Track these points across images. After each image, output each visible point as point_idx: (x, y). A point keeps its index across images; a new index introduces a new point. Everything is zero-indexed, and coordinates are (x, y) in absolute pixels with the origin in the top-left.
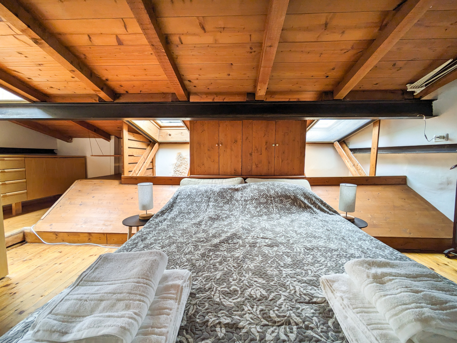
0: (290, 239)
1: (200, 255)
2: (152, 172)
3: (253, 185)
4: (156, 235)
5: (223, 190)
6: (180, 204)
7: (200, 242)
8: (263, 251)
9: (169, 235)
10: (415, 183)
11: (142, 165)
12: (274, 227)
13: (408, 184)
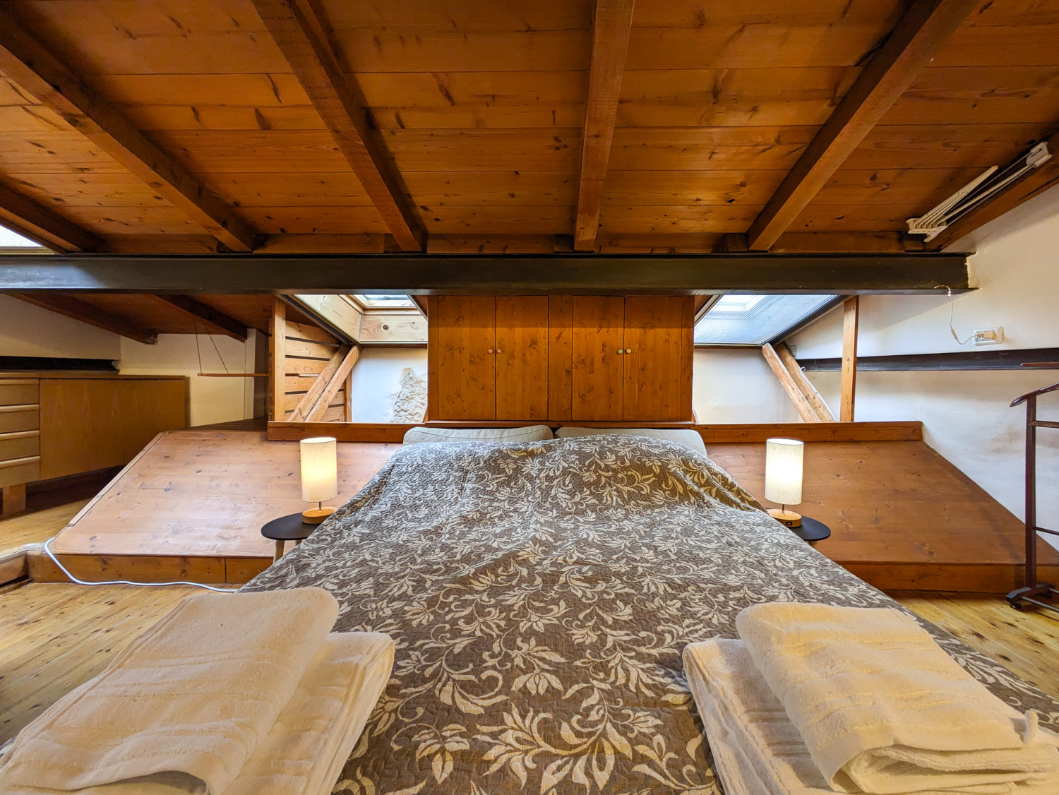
0: (639, 564)
1: (425, 601)
2: (343, 413)
3: (568, 442)
4: (332, 557)
5: (497, 455)
6: (397, 487)
7: (431, 574)
8: (572, 591)
9: (361, 558)
10: (941, 438)
11: (318, 396)
12: (609, 539)
13: (927, 440)
